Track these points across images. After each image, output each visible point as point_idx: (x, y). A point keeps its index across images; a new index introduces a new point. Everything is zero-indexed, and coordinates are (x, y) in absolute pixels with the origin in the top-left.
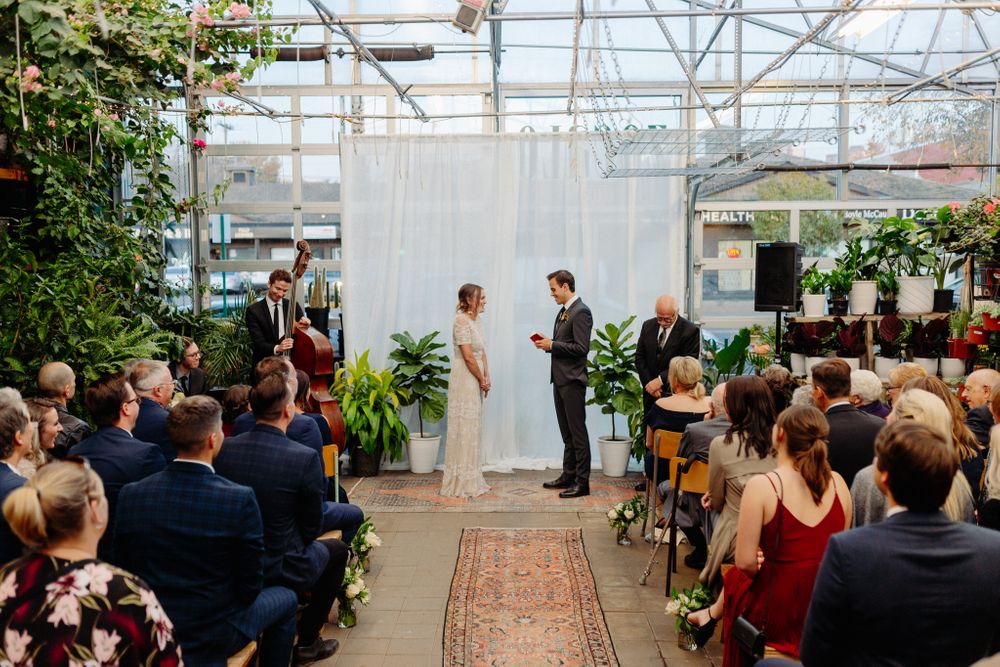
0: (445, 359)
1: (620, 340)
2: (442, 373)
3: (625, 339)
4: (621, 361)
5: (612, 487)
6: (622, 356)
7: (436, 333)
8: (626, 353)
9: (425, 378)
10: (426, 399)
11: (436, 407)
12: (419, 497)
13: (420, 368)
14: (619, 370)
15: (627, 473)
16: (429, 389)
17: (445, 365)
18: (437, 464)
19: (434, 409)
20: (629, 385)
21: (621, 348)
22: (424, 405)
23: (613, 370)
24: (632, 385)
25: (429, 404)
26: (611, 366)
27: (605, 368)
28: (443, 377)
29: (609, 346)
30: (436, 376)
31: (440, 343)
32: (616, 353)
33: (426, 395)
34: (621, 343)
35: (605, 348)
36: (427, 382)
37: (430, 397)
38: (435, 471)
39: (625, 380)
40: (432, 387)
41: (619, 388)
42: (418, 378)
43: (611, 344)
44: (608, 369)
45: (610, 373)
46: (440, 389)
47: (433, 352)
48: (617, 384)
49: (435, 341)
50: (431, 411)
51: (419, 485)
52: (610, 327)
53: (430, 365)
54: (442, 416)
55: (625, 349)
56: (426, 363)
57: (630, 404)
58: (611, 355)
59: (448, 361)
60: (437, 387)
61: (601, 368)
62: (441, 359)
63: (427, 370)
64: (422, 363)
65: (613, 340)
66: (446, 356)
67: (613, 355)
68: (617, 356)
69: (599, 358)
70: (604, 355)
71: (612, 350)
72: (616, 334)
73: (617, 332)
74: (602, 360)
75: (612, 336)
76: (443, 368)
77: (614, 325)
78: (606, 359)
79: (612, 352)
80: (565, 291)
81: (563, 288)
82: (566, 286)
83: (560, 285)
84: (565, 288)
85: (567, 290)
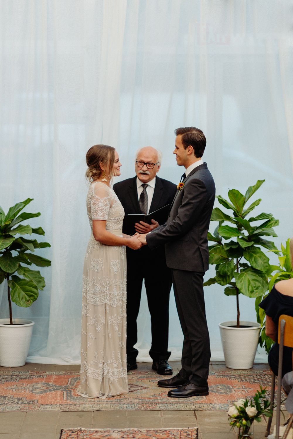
0: (39, 231)
1: (245, 208)
2: (35, 247)
3: (252, 208)
4: (246, 233)
5: (236, 382)
6: (248, 228)
7: (29, 201)
8: (253, 224)
9: (15, 253)
10: (16, 278)
11: (29, 288)
12: (9, 394)
13: (9, 243)
14: (244, 245)
15: (254, 364)
16: (20, 266)
17: (40, 239)
18: (29, 355)
19: (25, 291)
20: (256, 261)
21: (247, 218)
22: (14, 286)
23: (237, 243)
24: (260, 261)
25: (19, 285)
26: (235, 239)
27: (228, 241)
28: (38, 252)
29: (232, 216)
30: (28, 252)
31: (34, 212)
32: (241, 225)
33: (16, 274)
34: (247, 212)
35: (228, 218)
36: (18, 259)
37: (21, 277)
38: (27, 364)
39: (251, 256)
40: (23, 265)
41: (244, 265)
42: (7, 253)
43: (235, 214)
44: (232, 242)
45: (234, 247)
46: (33, 267)
47: (25, 223)
48: (243, 260)
49: (27, 209)
50: (23, 293)
51: (9, 380)
52: (233, 194)
53: (21, 238)
54: (35, 299)
55: (252, 220)
56: (17, 236)
57: (258, 284)
58: (235, 226)
59: (43, 233)
60: (29, 264)
61: (224, 241)
62: (35, 231)
63: (18, 245)
64: (11, 237)
65: (238, 208)
66: (40, 228)
67: (237, 226)
68: (243, 228)
69: (221, 230)
70: (227, 226)
71: (236, 220)
72: (241, 202)
73: (242, 199)
74: (225, 232)
75: (236, 204)
76: (37, 242)
77: (238, 191)
78: (230, 231)
79: (236, 223)
80: (188, 154)
81: (187, 150)
82: (190, 148)
83: (185, 145)
84: (189, 151)
85: (191, 154)
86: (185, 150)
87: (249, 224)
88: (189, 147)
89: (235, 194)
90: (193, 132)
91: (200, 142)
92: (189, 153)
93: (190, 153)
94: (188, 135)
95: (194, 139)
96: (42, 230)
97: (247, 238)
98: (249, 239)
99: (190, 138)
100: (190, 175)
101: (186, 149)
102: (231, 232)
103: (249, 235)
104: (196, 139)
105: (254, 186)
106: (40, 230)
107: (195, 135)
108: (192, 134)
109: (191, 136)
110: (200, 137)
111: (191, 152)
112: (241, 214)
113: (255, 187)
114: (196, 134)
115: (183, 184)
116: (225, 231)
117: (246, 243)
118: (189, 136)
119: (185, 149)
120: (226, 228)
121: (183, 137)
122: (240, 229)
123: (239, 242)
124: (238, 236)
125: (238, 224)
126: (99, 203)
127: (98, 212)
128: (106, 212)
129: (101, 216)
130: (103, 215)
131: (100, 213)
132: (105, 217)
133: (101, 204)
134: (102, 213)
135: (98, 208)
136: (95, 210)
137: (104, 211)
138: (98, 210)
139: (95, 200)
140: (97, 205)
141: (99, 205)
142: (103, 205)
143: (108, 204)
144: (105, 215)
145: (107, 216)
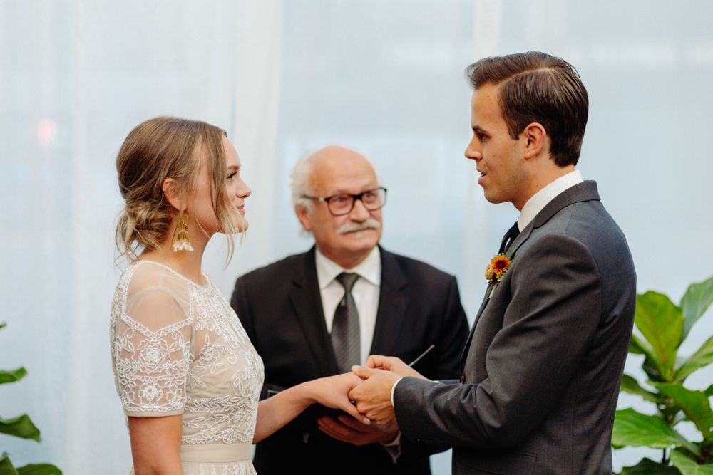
0: (18, 427)
1: (686, 351)
3: (711, 352)
4: (689, 432)
6: (699, 415)
23: (663, 466)
26: (656, 456)
29: (642, 378)
32: (675, 405)
34: (692, 365)
44: (646, 462)
58: (649, 409)
59: (34, 434)
62: (7, 428)
65: (662, 351)
66: (24, 418)
67: (662, 411)
68: (681, 414)
70: (630, 410)
71: (656, 392)
72: (673, 331)
73: (677, 323)
74: (626, 430)
75: (657, 338)
76: (11, 464)
77: (666, 298)
78: (644, 427)
79: (659, 398)
80: (528, 155)
81: (523, 140)
82: (536, 133)
83: (515, 123)
84: (532, 146)
85: (537, 155)
86: (514, 141)
87: (708, 403)
88: (530, 129)
89: (655, 305)
90: (540, 70)
91: (568, 107)
92: (532, 150)
93: (534, 152)
94: (522, 83)
95: (547, 96)
96: (31, 423)
97: (695, 450)
98: (704, 453)
99: (533, 93)
100: (534, 228)
101: (517, 138)
102: (644, 431)
103: (705, 439)
104: (554, 96)
106: (25, 426)
107: (549, 81)
108: (537, 77)
109: (536, 84)
110: (570, 87)
111: (538, 150)
112: (671, 369)
114: (553, 77)
115: (507, 259)
116: (627, 427)
117: (699, 470)
118: (528, 87)
119: (512, 138)
120: (629, 416)
121: (504, 90)
122: (670, 417)
123: (669, 461)
124: (664, 446)
125: (663, 404)
126: (144, 352)
127: (143, 388)
128: (173, 383)
129: (156, 402)
130: (164, 396)
131: (150, 390)
132: (171, 401)
133: (153, 355)
134: (158, 389)
135: (144, 369)
136: (131, 377)
137: (165, 381)
138: (143, 378)
139: (128, 339)
140: (139, 358)
141: (143, 360)
142: (161, 356)
143: (183, 351)
144: (171, 396)
145: (180, 396)
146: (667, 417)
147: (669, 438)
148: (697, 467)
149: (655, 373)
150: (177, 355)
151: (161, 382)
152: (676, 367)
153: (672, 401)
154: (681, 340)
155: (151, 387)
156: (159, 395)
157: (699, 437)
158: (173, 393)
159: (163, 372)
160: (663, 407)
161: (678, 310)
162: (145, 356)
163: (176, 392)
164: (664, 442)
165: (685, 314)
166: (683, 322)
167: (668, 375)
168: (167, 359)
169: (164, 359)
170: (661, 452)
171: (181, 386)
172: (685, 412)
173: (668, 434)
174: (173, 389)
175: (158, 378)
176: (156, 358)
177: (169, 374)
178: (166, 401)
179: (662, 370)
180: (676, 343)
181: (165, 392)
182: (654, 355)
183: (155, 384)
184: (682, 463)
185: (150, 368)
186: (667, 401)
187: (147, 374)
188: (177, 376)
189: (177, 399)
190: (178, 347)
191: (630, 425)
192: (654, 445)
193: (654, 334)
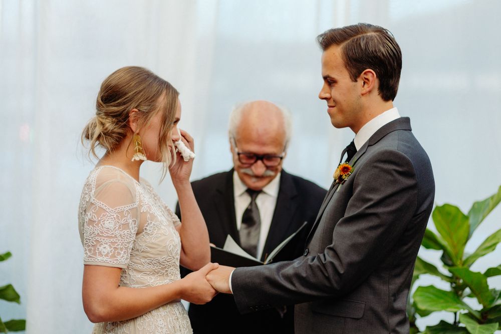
0: (5, 294)
1: (470, 248)
3: (489, 246)
4: (475, 305)
6: (479, 288)
8: (494, 283)
21: (479, 266)
23: (455, 326)
26: (450, 319)
27: (433, 320)
29: (439, 265)
32: (463, 283)
34: (477, 256)
35: (431, 269)
43: (447, 259)
44: (443, 323)
52: (445, 214)
55: (492, 272)
58: (446, 286)
65: (454, 246)
67: (454, 288)
68: (468, 290)
69: (421, 296)
70: (432, 287)
71: (450, 275)
72: (462, 233)
73: (465, 227)
74: (430, 300)
75: (451, 238)
77: (457, 209)
78: (441, 298)
79: (452, 279)
80: (364, 92)
81: (360, 83)
82: (369, 76)
83: (354, 71)
84: (366, 85)
85: (370, 92)
86: (354, 83)
87: (486, 282)
88: (365, 73)
89: (449, 214)
92: (367, 88)
94: (357, 43)
97: (478, 315)
98: (483, 318)
99: (366, 48)
100: (369, 145)
101: (356, 81)
102: (442, 301)
103: (484, 307)
105: (492, 197)
106: (10, 292)
108: (367, 39)
109: (367, 43)
111: (370, 88)
112: (461, 259)
113: (495, 199)
116: (430, 298)
117: (480, 328)
118: (362, 44)
119: (352, 81)
120: (431, 290)
121: (345, 48)
122: (460, 293)
123: (459, 322)
124: (455, 310)
125: (455, 283)
126: (104, 221)
127: (100, 246)
128: (122, 245)
129: (108, 256)
130: (114, 253)
131: (105, 248)
132: (119, 258)
133: (109, 224)
134: (111, 247)
135: (102, 232)
136: (92, 238)
137: (117, 242)
138: (101, 239)
139: (93, 213)
140: (100, 225)
141: (103, 227)
142: (115, 225)
143: (130, 225)
144: (119, 254)
145: (125, 256)
146: (457, 292)
147: (459, 305)
148: (478, 326)
149: (450, 263)
150: (126, 226)
151: (113, 243)
152: (464, 258)
153: (461, 281)
154: (468, 239)
155: (106, 245)
156: (111, 251)
157: (480, 307)
158: (120, 252)
159: (116, 236)
160: (454, 285)
161: (466, 218)
162: (104, 224)
163: (123, 252)
164: (455, 308)
165: (471, 221)
166: (469, 227)
167: (458, 263)
168: (119, 228)
169: (117, 228)
170: (453, 315)
171: (126, 248)
172: (471, 288)
173: (458, 303)
174: (121, 249)
175: (112, 240)
176: (112, 226)
177: (120, 238)
178: (115, 257)
179: (454, 259)
180: (464, 241)
181: (115, 250)
182: (449, 248)
183: (109, 244)
184: (468, 322)
185: (106, 233)
186: (457, 281)
187: (104, 237)
188: (124, 241)
189: (123, 256)
190: (127, 221)
191: (432, 296)
192: (448, 309)
193: (449, 234)
